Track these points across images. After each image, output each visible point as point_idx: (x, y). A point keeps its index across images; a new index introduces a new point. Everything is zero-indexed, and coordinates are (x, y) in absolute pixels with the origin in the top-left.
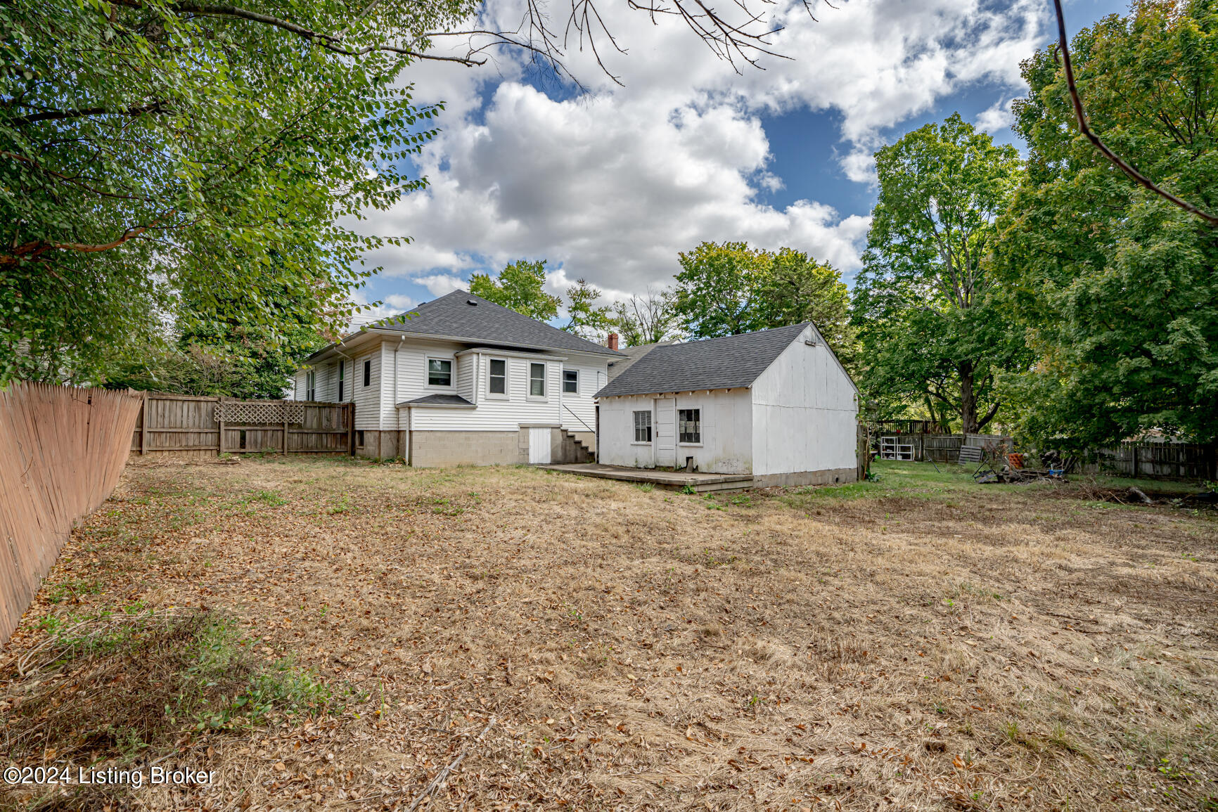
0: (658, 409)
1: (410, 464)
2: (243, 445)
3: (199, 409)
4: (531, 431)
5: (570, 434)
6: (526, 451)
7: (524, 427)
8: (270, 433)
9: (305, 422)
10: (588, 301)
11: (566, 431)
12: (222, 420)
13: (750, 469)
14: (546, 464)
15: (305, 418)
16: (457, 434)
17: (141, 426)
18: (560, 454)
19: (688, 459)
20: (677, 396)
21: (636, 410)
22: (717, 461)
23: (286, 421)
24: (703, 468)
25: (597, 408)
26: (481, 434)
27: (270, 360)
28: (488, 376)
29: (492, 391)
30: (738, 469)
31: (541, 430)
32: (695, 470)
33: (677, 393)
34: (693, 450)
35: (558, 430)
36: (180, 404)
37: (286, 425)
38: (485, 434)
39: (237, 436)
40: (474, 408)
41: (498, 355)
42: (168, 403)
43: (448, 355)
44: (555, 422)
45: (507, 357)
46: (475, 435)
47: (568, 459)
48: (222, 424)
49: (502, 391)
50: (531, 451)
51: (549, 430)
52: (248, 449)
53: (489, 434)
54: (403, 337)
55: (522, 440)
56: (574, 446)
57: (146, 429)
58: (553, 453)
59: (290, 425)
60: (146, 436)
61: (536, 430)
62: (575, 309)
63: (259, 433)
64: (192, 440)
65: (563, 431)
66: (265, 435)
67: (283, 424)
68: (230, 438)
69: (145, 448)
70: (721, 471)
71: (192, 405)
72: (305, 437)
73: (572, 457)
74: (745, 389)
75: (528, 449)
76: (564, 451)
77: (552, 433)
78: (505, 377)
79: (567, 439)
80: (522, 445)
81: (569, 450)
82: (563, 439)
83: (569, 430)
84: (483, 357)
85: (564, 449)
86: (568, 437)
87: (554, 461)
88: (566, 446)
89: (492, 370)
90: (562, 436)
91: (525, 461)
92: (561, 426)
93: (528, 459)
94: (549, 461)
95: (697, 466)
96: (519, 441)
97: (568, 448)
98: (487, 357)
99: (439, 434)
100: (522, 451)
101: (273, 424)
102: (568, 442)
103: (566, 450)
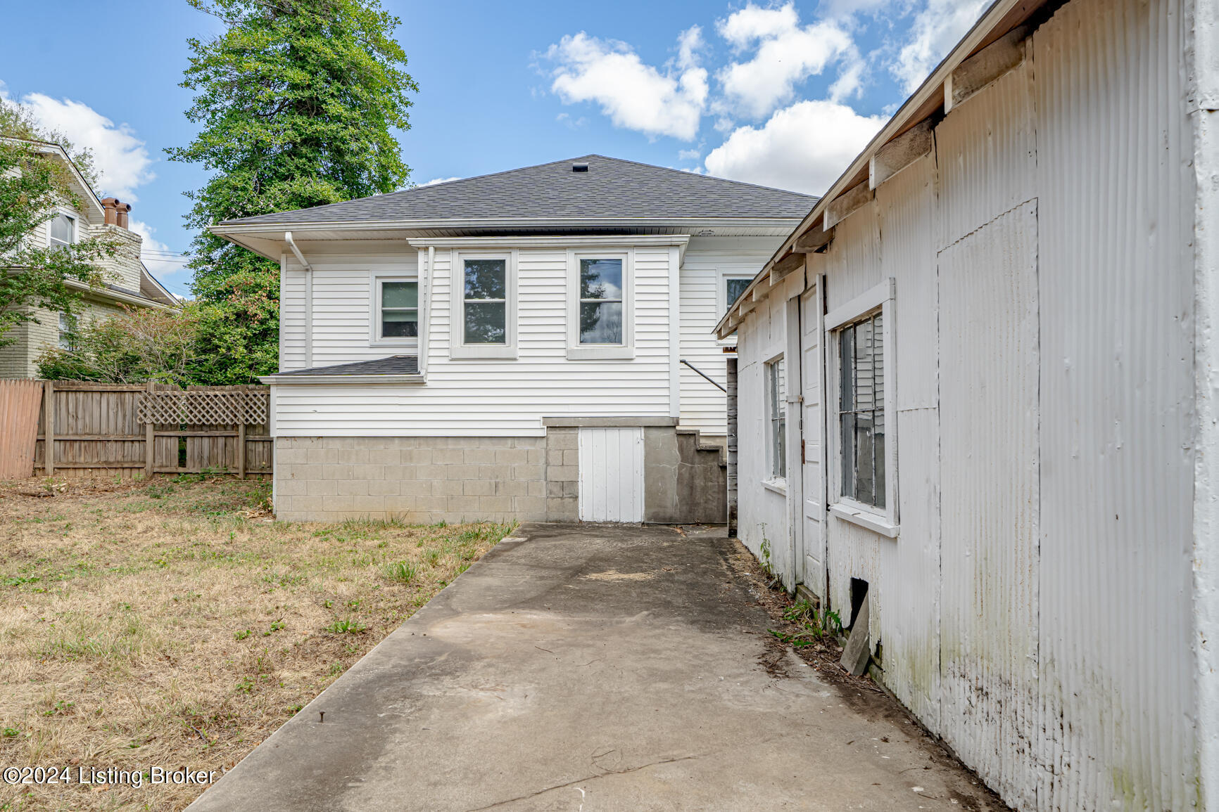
1: (276, 511)
2: (182, 462)
3: (123, 404)
4: (584, 437)
5: (704, 443)
6: (569, 490)
7: (560, 427)
8: (221, 441)
11: (692, 435)
12: (148, 421)
14: (631, 526)
16: (381, 446)
17: (42, 432)
18: (672, 500)
19: (857, 590)
21: (767, 357)
23: (241, 420)
25: (733, 364)
26: (440, 445)
28: (460, 300)
29: (471, 337)
31: (613, 435)
35: (671, 432)
36: (97, 396)
37: (241, 428)
38: (451, 445)
39: (174, 445)
40: (421, 383)
41: (486, 249)
42: (81, 396)
44: (658, 411)
45: (509, 249)
46: (425, 448)
47: (699, 514)
48: (149, 428)
49: (499, 338)
50: (586, 490)
51: (639, 434)
52: (191, 467)
53: (463, 445)
54: (288, 236)
55: (555, 457)
57: (49, 437)
58: (651, 496)
60: (50, 447)
61: (599, 435)
63: (206, 441)
64: (113, 453)
65: (681, 435)
66: (214, 445)
67: (237, 426)
68: (160, 451)
69: (48, 465)
71: (113, 398)
75: (574, 483)
76: (686, 492)
77: (647, 439)
78: (507, 300)
79: (697, 458)
80: (556, 474)
81: (705, 490)
82: (684, 458)
83: (703, 431)
84: (441, 257)
85: (688, 485)
86: (699, 451)
87: (655, 516)
88: (692, 477)
89: (473, 289)
90: (681, 449)
91: (566, 516)
92: (676, 421)
93: (576, 510)
94: (636, 514)
95: (879, 646)
96: (547, 464)
97: (699, 482)
98: (456, 254)
99: (337, 445)
100: (556, 489)
101: (225, 427)
102: (699, 467)
103: (692, 488)
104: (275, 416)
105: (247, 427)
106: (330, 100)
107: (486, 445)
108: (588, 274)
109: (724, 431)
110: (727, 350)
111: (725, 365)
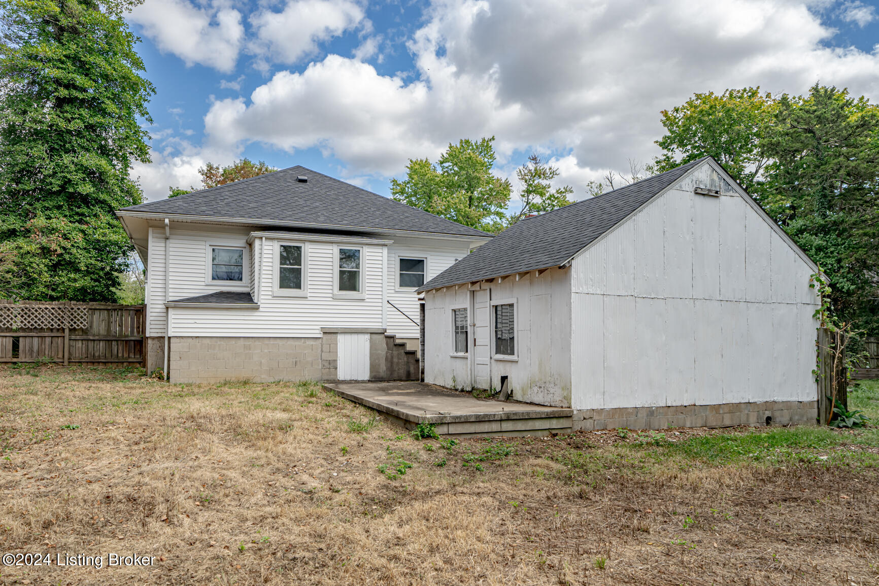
0: (477, 306)
1: (168, 378)
2: (15, 354)
4: (340, 337)
5: (398, 341)
6: (333, 364)
7: (330, 333)
8: (48, 340)
9: (91, 327)
10: (544, 182)
11: (392, 337)
13: (568, 398)
14: (363, 382)
15: (92, 322)
16: (233, 342)
18: (383, 369)
19: (504, 379)
20: (492, 285)
21: (456, 307)
22: (532, 384)
23: (67, 325)
24: (518, 396)
25: (423, 306)
26: (266, 341)
27: (67, 257)
28: (277, 266)
29: (283, 285)
30: (555, 397)
31: (355, 337)
32: (509, 397)
33: (492, 280)
34: (508, 365)
35: (382, 336)
37: (67, 331)
38: (272, 342)
39: (9, 342)
40: (257, 308)
41: (292, 239)
43: (238, 242)
44: (376, 325)
45: (304, 241)
46: (258, 343)
47: (395, 375)
49: (298, 286)
50: (341, 364)
51: (368, 336)
52: (21, 359)
53: (278, 341)
54: (167, 221)
55: (326, 348)
56: (404, 359)
58: (373, 367)
59: (73, 330)
61: (348, 337)
62: (528, 192)
63: (35, 340)
65: (387, 337)
66: (42, 343)
67: (63, 330)
70: (536, 400)
72: (91, 344)
73: (402, 372)
74: (564, 269)
75: (335, 361)
76: (389, 365)
77: (371, 341)
78: (302, 267)
79: (395, 348)
80: (326, 356)
81: (398, 363)
82: (388, 349)
83: (398, 336)
84: (270, 243)
85: (390, 361)
86: (396, 345)
87: (375, 377)
88: (392, 357)
89: (283, 260)
90: (387, 344)
91: (332, 377)
92: (385, 330)
93: (336, 375)
94: (366, 377)
95: (512, 391)
96: (322, 351)
97: (395, 360)
98: (276, 242)
99: (208, 341)
100: (326, 364)
101: (51, 330)
102: (395, 353)
103: (392, 363)
104: (171, 325)
105: (70, 330)
106: (107, 102)
107: (291, 342)
108: (348, 256)
109: (418, 335)
110: (420, 299)
111: (419, 306)
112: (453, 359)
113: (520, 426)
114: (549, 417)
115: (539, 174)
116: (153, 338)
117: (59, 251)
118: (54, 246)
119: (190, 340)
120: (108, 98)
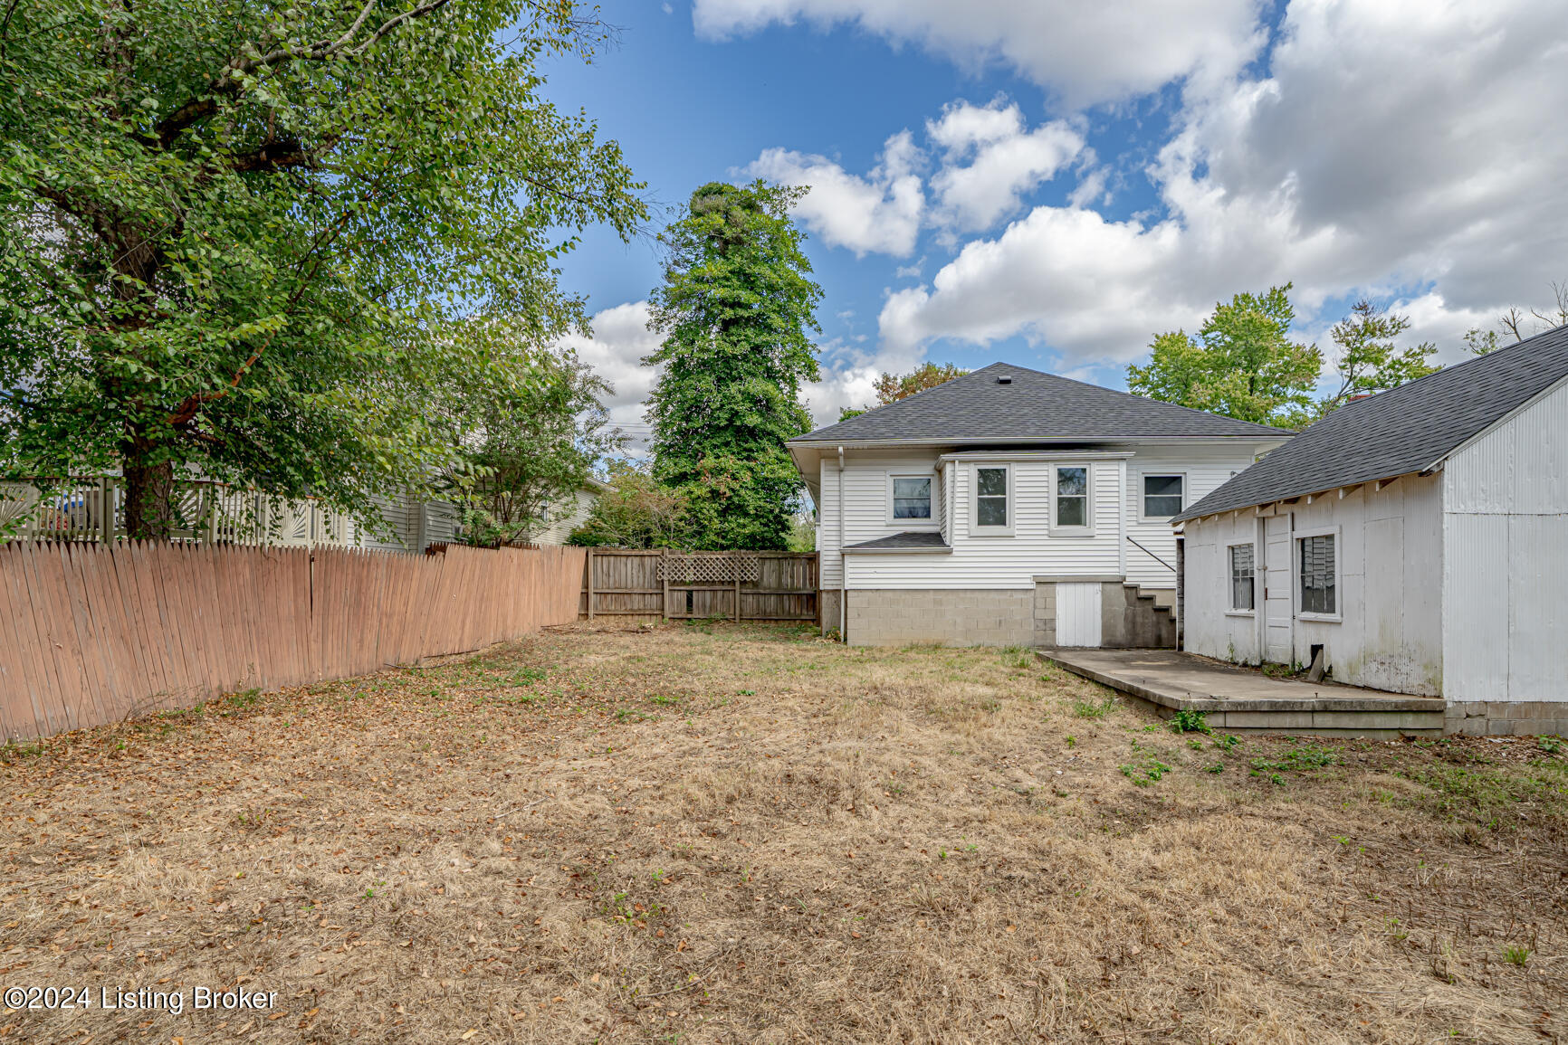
0: (1268, 540)
1: (845, 640)
2: (690, 610)
3: (642, 565)
4: (1060, 589)
5: (1142, 593)
6: (1049, 625)
7: (1045, 582)
8: (720, 594)
9: (762, 578)
10: (1380, 342)
11: (1135, 588)
12: (665, 578)
13: (1436, 682)
14: (1092, 649)
15: (762, 573)
16: (919, 596)
17: (586, 586)
18: (1121, 632)
19: (1316, 649)
20: (1295, 508)
21: (1231, 543)
22: (1367, 658)
23: (737, 578)
24: (1341, 674)
25: (1181, 543)
26: (962, 595)
27: (736, 499)
28: (974, 496)
29: (982, 521)
30: (1411, 679)
31: (1080, 588)
32: (1325, 677)
33: (1294, 501)
34: (1324, 629)
35: (1120, 586)
36: (624, 559)
37: (738, 584)
38: (969, 595)
39: (683, 596)
40: (949, 553)
41: (991, 460)
42: (612, 559)
43: (924, 469)
44: (1111, 571)
45: (1009, 462)
46: (951, 597)
47: (1139, 641)
48: (666, 583)
49: (1002, 521)
50: (1060, 624)
51: (1099, 587)
52: (695, 614)
53: (977, 595)
54: (841, 449)
55: (1040, 603)
56: (1153, 617)
57: (591, 590)
58: (1107, 628)
59: (743, 583)
60: (593, 598)
61: (1070, 588)
62: (1352, 360)
63: (708, 594)
64: (637, 603)
65: (1127, 588)
66: (714, 597)
67: (734, 582)
68: (674, 601)
69: (591, 612)
70: (1375, 683)
71: (636, 560)
72: (762, 599)
73: (1150, 637)
74: (1431, 476)
75: (1053, 620)
76: (1130, 626)
77: (1103, 592)
78: (1007, 496)
79: (1138, 603)
80: (1040, 614)
81: (1143, 624)
82: (1129, 604)
83: (1143, 585)
84: (965, 467)
85: (1131, 622)
86: (1139, 599)
87: (1109, 643)
88: (1134, 616)
89: (982, 487)
90: (1127, 597)
91: (1048, 642)
92: (1124, 578)
93: (1054, 639)
94: (1097, 642)
95: (1330, 667)
96: (1035, 607)
97: (1139, 619)
98: (972, 465)
99: (890, 594)
100: (1041, 624)
101: (723, 583)
102: (1139, 609)
103: (1134, 623)
104: (848, 575)
105: (741, 583)
106: (773, 316)
107: (993, 595)
108: (1065, 478)
109: (1174, 585)
110: (1176, 533)
111: (1175, 543)
112: (1229, 619)
113: (1346, 721)
114: (1399, 710)
115: (1371, 330)
116: (828, 591)
117: (729, 493)
118: (723, 489)
119: (870, 594)
120: (774, 311)
